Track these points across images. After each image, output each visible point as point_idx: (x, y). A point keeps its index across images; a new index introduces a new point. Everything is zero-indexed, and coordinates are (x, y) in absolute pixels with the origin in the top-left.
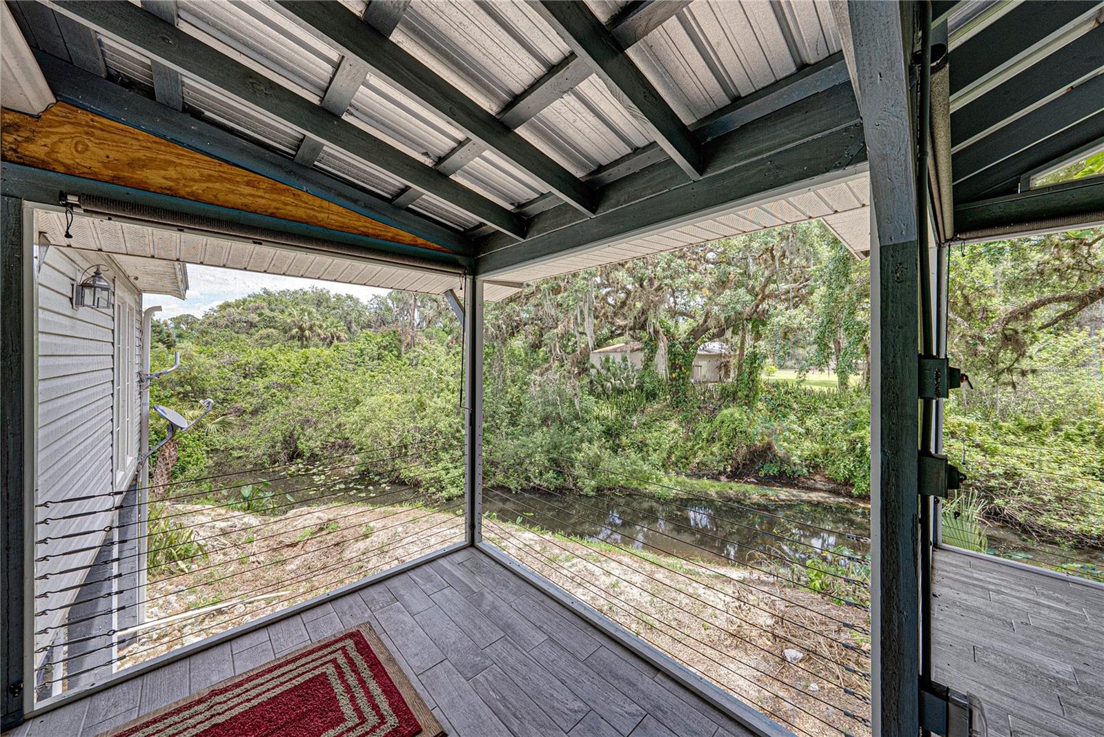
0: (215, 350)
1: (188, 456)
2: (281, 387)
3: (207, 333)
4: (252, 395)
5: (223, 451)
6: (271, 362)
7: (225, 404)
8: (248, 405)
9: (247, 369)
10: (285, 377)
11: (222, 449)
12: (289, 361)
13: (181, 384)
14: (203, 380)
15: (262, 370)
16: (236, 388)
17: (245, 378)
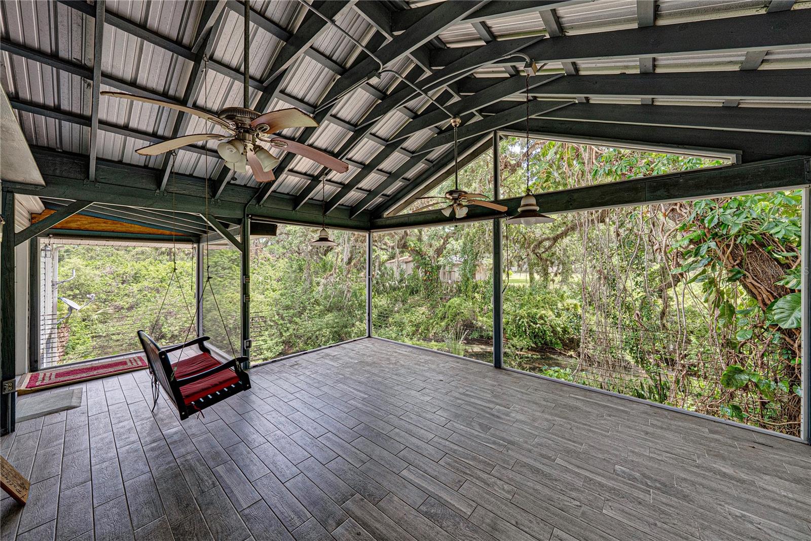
0: (98, 263)
1: (77, 339)
2: (152, 289)
3: (92, 250)
4: (129, 296)
5: (105, 337)
6: (144, 272)
7: (106, 303)
8: (125, 303)
9: (125, 277)
10: (154, 283)
11: (104, 335)
12: (158, 271)
13: (71, 289)
14: (89, 286)
15: (136, 278)
16: (116, 291)
17: (123, 283)
